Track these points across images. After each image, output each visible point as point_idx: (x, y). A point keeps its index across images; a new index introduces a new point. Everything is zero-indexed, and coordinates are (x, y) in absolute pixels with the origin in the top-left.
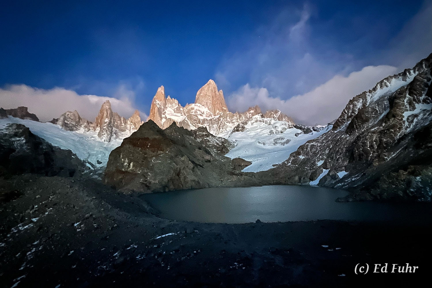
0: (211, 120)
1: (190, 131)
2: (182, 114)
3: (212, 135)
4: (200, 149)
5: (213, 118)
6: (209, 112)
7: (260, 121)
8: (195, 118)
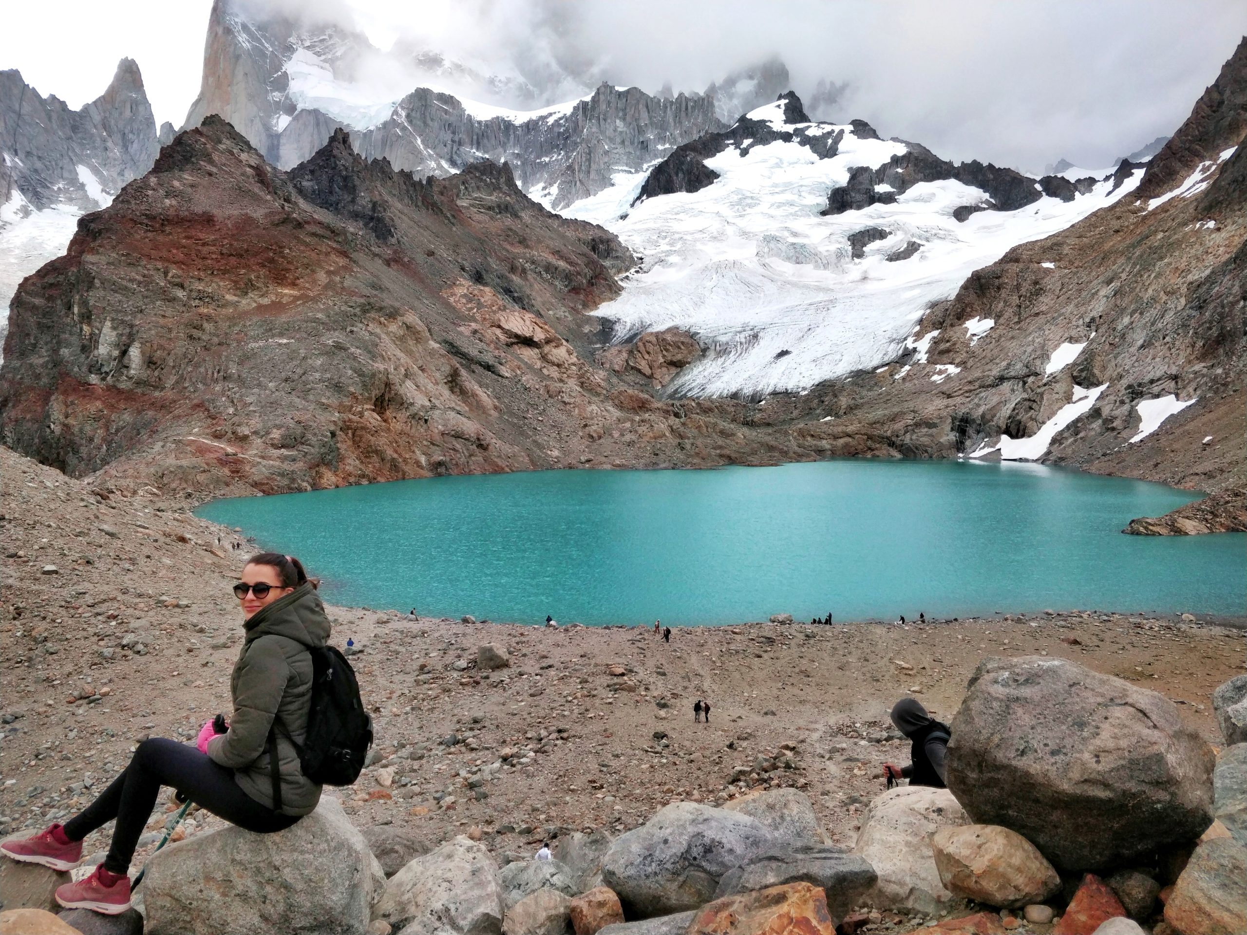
0: (530, 127)
1: (425, 182)
3: (539, 207)
4: (478, 278)
5: (543, 118)
7: (787, 138)
8: (446, 112)
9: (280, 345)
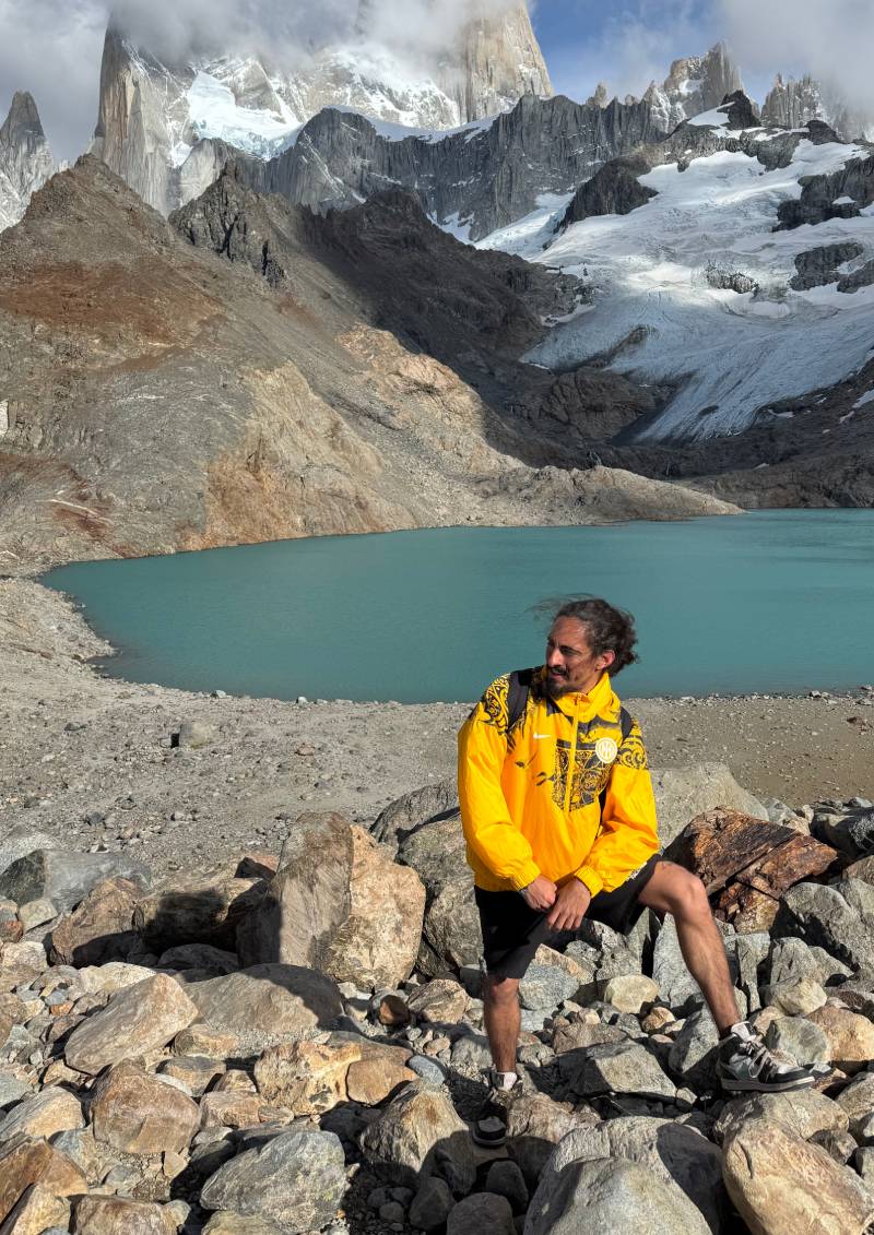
0: (446, 146)
1: (324, 216)
2: (279, 111)
4: (380, 321)
5: (458, 136)
6: (438, 92)
7: (731, 146)
8: (355, 134)
9: (149, 401)
